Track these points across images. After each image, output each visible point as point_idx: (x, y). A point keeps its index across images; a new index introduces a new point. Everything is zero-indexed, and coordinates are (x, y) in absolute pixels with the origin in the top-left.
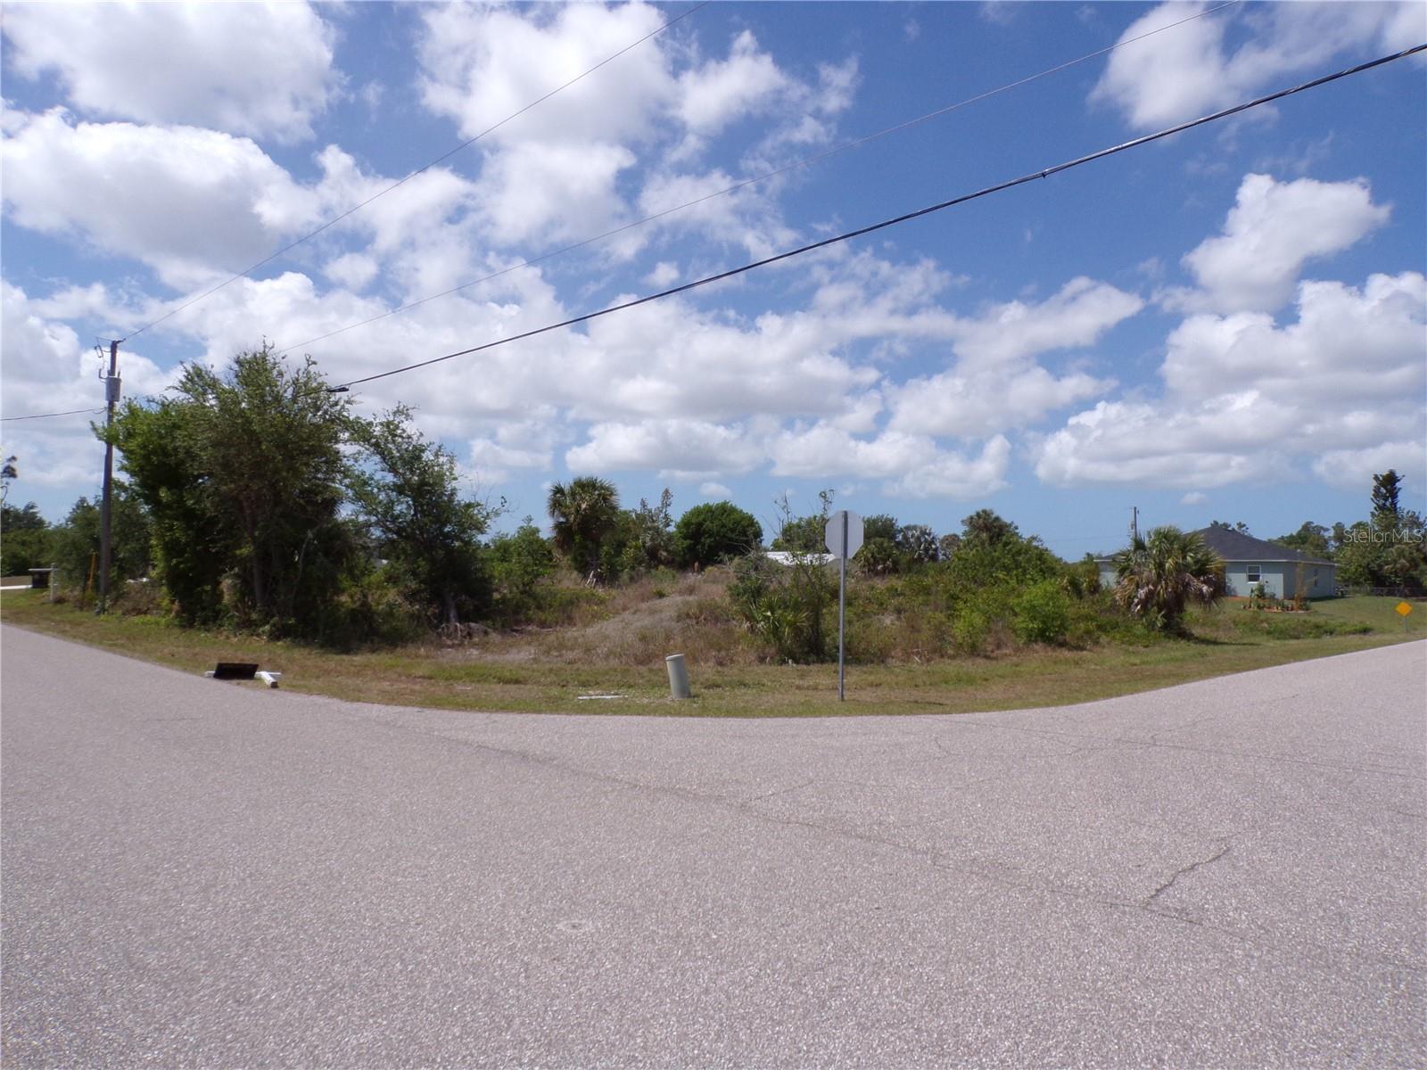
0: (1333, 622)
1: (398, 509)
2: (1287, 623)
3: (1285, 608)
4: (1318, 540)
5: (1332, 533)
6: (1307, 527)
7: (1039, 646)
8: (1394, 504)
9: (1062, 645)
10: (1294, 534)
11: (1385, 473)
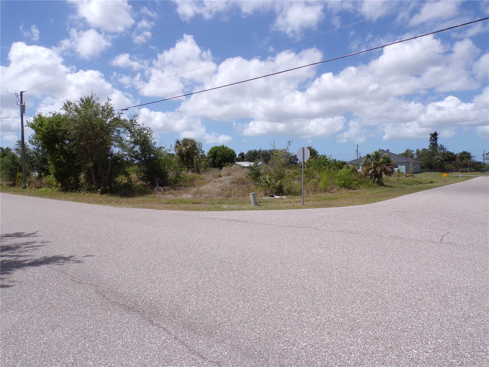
0: (422, 180)
1: (135, 149)
2: (408, 181)
3: (406, 176)
4: (411, 154)
5: (415, 152)
6: (407, 151)
7: (343, 189)
8: (436, 143)
9: (350, 188)
10: (404, 153)
11: (434, 132)
